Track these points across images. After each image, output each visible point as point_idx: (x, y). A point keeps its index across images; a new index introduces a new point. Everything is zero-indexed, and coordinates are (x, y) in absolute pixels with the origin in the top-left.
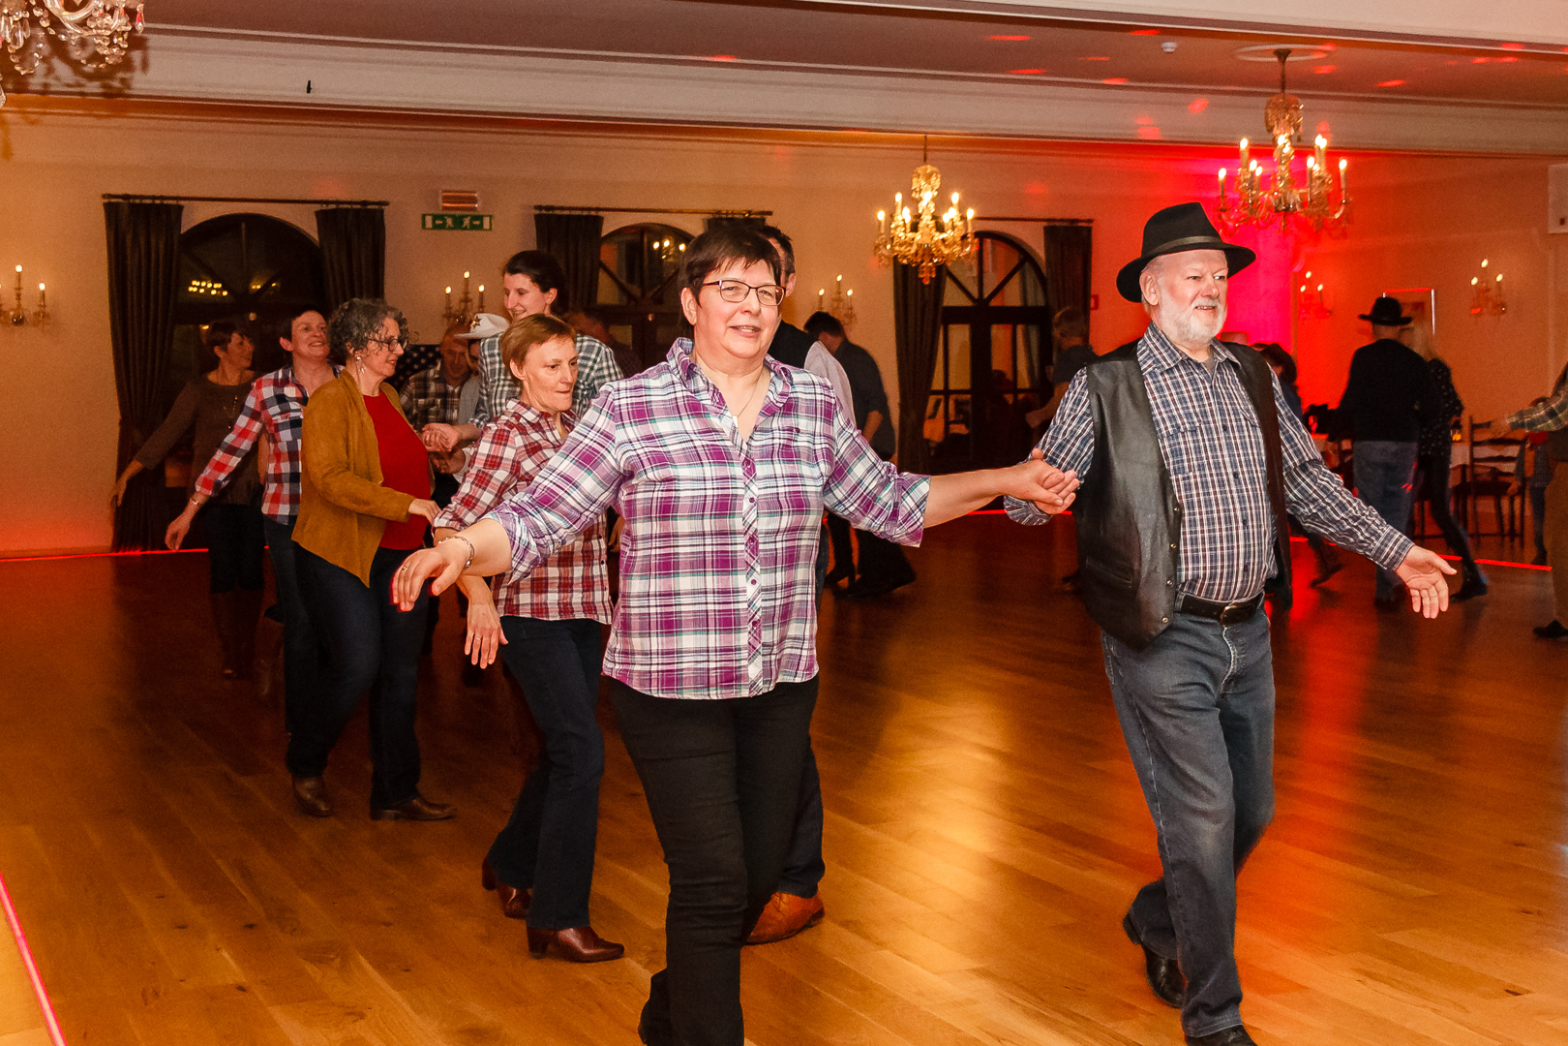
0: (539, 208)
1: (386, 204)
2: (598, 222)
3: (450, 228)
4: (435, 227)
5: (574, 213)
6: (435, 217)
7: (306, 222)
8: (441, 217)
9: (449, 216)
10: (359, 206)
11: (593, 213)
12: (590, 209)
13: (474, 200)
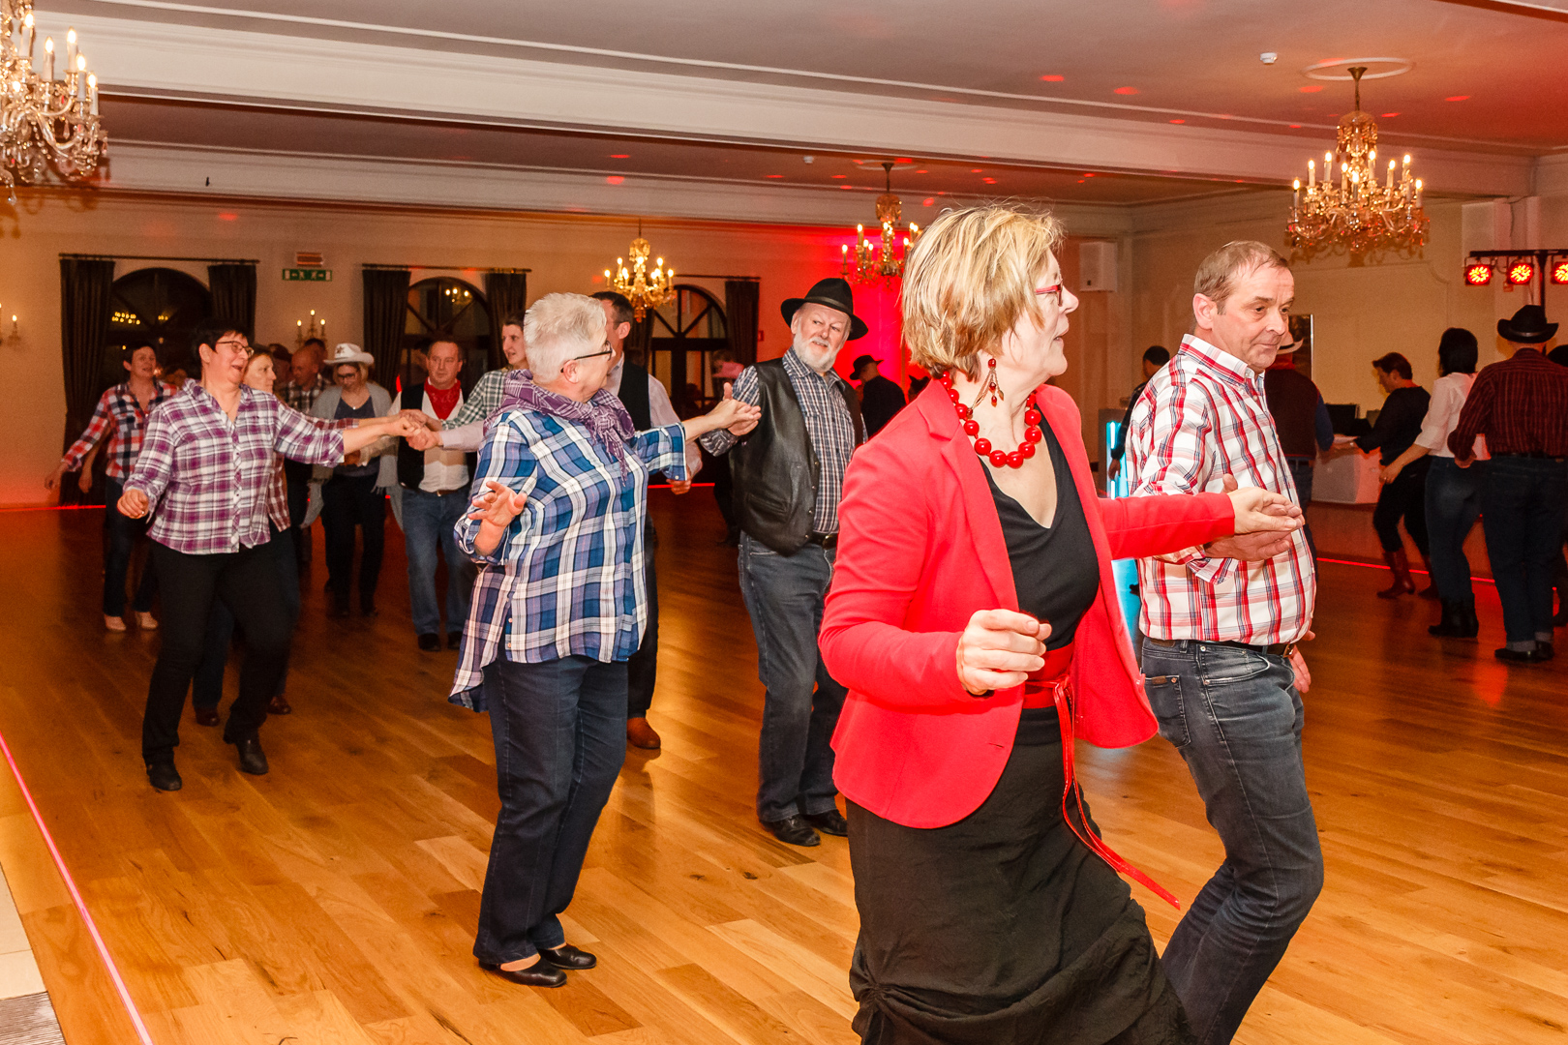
0: (364, 265)
1: (258, 261)
2: (406, 275)
3: (302, 279)
4: (292, 278)
5: (391, 269)
6: (292, 271)
7: (200, 274)
8: (296, 271)
9: (302, 270)
10: (238, 263)
11: (404, 269)
12: (401, 266)
13: (320, 260)
